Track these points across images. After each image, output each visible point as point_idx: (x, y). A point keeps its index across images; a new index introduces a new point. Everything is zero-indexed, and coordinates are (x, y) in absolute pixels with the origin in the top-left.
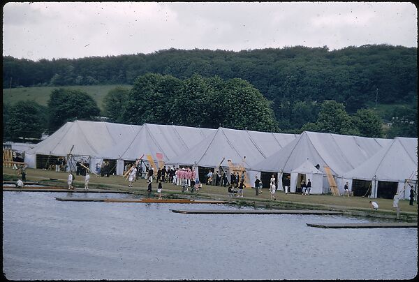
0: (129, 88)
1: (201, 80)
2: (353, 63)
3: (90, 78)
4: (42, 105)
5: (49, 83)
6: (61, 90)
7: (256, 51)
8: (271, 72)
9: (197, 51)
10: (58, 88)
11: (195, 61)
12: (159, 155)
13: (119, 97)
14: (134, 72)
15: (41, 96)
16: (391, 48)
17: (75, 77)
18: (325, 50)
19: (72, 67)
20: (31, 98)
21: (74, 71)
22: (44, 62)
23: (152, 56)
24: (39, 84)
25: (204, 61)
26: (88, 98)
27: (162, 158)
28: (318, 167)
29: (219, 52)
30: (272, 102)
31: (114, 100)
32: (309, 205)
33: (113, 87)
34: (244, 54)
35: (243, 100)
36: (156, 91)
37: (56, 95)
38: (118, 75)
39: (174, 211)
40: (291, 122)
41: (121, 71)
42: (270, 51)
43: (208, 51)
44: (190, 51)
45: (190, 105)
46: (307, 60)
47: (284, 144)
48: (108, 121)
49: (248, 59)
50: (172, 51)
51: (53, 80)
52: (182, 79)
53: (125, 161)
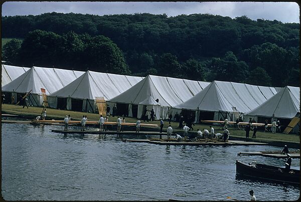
0: (20, 41)
1: (76, 36)
2: (184, 27)
7: (115, 16)
8: (125, 31)
9: (72, 14)
11: (71, 22)
12: (43, 90)
16: (212, 16)
18: (164, 16)
23: (39, 18)
25: (77, 22)
27: (45, 92)
28: (157, 101)
29: (87, 15)
30: (126, 53)
31: (11, 50)
33: (11, 39)
34: (106, 18)
35: (106, 51)
39: (53, 131)
40: (138, 68)
42: (125, 16)
43: (80, 15)
44: (67, 14)
46: (152, 24)
47: (134, 84)
49: (109, 22)
50: (54, 14)
52: (62, 35)
53: (18, 93)
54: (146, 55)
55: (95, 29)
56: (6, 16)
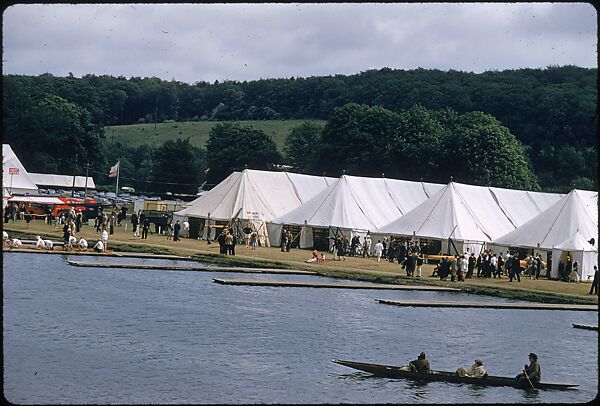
0: (323, 124)
3: (268, 109)
4: (198, 147)
5: (209, 116)
6: (227, 126)
7: (507, 72)
8: (528, 103)
9: (420, 71)
10: (222, 124)
11: (418, 86)
13: (308, 137)
14: (331, 101)
15: (198, 134)
17: (246, 108)
19: (241, 93)
20: (183, 138)
21: (245, 99)
22: (203, 85)
23: (356, 79)
24: (196, 117)
25: (431, 87)
26: (264, 137)
28: (592, 241)
29: (453, 74)
30: (528, 147)
31: (302, 143)
32: (577, 298)
33: (300, 123)
34: (490, 76)
35: (486, 143)
36: (362, 130)
37: (218, 132)
38: (307, 106)
39: (381, 302)
40: (554, 176)
41: (312, 100)
42: (527, 72)
43: (437, 72)
44: (411, 72)
45: (409, 150)
46: (582, 87)
47: (544, 207)
48: (291, 171)
49: (495, 85)
50: (386, 71)
51: (215, 111)
52: (399, 112)
53: (314, 228)
54: (573, 150)
55: (467, 100)
56: (292, 78)
